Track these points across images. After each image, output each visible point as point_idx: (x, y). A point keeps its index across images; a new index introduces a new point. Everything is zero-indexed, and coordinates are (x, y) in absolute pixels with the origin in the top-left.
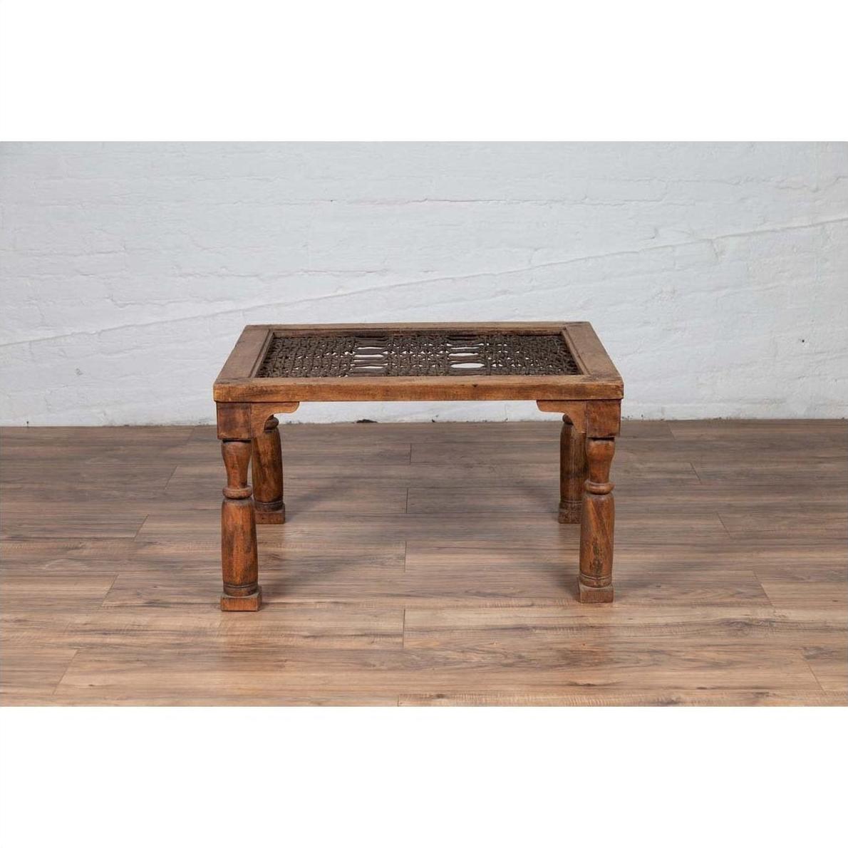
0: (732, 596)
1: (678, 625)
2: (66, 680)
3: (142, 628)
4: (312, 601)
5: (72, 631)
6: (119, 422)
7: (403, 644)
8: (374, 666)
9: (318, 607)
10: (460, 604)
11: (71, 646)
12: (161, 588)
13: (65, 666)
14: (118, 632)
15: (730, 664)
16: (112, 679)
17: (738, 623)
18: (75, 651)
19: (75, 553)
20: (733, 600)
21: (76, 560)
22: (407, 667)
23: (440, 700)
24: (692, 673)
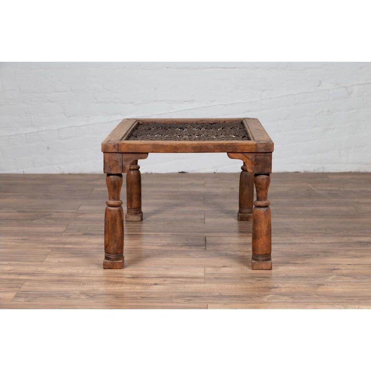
0: (362, 233)
1: (336, 243)
2: (47, 259)
3: (81, 242)
4: (162, 234)
5: (49, 243)
6: (66, 172)
7: (206, 249)
8: (192, 256)
9: (164, 236)
10: (231, 235)
11: (49, 248)
12: (89, 229)
13: (47, 255)
14: (69, 243)
15: (362, 256)
16: (68, 260)
17: (365, 242)
18: (51, 250)
19: (48, 217)
20: (362, 234)
21: (49, 219)
22: (208, 256)
23: (225, 268)
24: (345, 259)
